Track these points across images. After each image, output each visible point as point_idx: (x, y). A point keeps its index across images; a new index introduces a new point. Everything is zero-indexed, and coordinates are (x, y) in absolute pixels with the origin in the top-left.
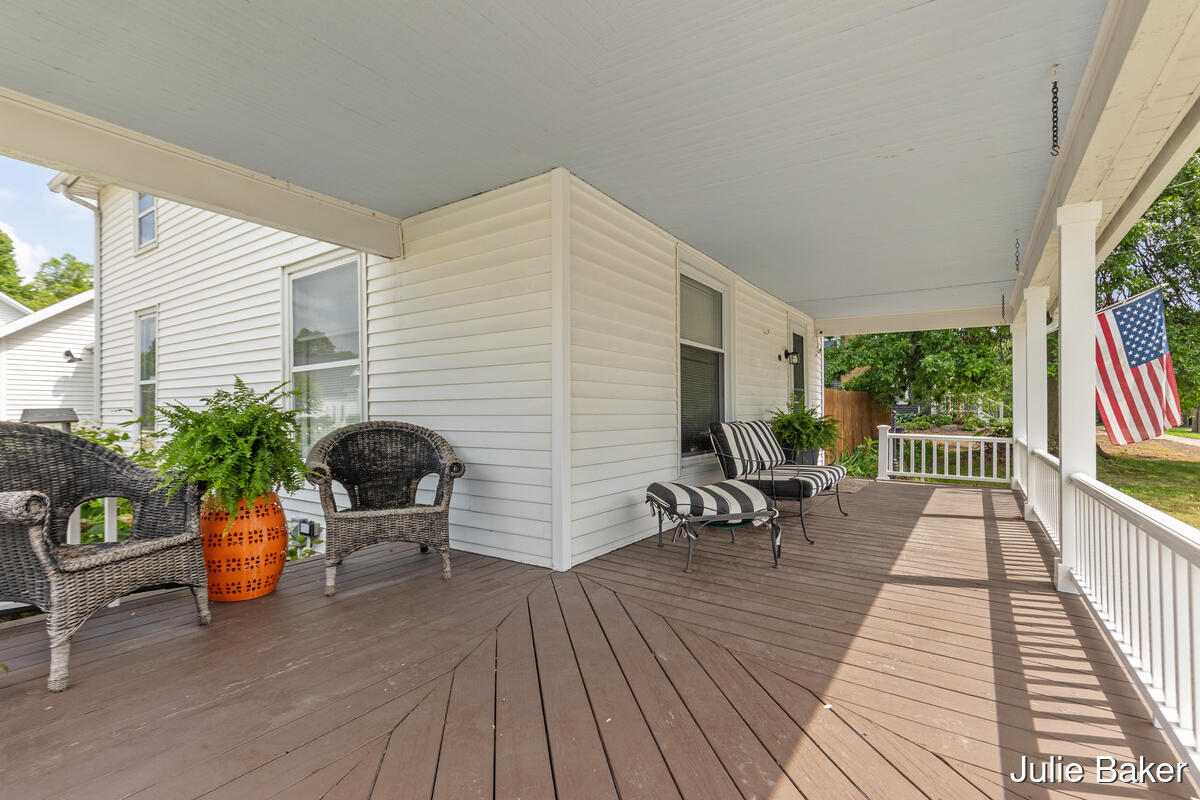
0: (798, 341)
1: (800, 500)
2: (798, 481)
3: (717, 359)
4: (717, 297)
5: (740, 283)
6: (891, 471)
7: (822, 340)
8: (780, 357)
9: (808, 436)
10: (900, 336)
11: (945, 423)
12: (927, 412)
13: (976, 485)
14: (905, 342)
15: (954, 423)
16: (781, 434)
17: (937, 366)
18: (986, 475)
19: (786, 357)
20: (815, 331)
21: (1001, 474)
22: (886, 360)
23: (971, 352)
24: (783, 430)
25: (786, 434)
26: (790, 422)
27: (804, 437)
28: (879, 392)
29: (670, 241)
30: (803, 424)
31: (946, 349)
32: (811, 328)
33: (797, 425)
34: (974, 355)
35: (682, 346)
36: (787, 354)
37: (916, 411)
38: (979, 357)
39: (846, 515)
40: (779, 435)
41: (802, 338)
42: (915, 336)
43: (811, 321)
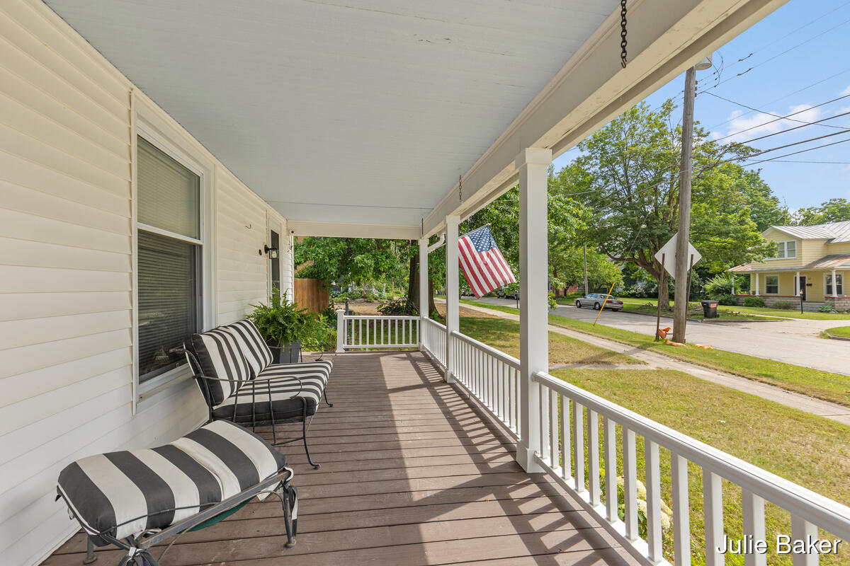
0: (275, 237)
1: (303, 420)
2: (300, 399)
3: (193, 253)
4: (194, 182)
5: (222, 170)
6: (346, 346)
7: (291, 238)
8: (260, 251)
9: (292, 329)
10: (339, 240)
11: (357, 298)
12: (347, 290)
13: (400, 351)
14: (342, 244)
15: (362, 297)
16: (266, 329)
17: (365, 264)
18: (406, 343)
19: (266, 252)
20: (288, 230)
21: (414, 342)
22: (331, 256)
23: (382, 255)
24: (267, 326)
25: (271, 330)
26: (274, 317)
27: (289, 332)
28: (324, 278)
29: (123, 85)
30: (288, 319)
31: (368, 251)
32: (284, 228)
33: (281, 320)
34: (384, 257)
35: (140, 231)
36: (267, 249)
37: (340, 290)
38: (387, 258)
39: (331, 406)
40: (263, 331)
41: (278, 235)
42: (348, 241)
43: (283, 221)
